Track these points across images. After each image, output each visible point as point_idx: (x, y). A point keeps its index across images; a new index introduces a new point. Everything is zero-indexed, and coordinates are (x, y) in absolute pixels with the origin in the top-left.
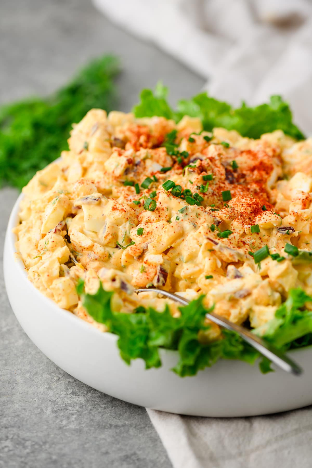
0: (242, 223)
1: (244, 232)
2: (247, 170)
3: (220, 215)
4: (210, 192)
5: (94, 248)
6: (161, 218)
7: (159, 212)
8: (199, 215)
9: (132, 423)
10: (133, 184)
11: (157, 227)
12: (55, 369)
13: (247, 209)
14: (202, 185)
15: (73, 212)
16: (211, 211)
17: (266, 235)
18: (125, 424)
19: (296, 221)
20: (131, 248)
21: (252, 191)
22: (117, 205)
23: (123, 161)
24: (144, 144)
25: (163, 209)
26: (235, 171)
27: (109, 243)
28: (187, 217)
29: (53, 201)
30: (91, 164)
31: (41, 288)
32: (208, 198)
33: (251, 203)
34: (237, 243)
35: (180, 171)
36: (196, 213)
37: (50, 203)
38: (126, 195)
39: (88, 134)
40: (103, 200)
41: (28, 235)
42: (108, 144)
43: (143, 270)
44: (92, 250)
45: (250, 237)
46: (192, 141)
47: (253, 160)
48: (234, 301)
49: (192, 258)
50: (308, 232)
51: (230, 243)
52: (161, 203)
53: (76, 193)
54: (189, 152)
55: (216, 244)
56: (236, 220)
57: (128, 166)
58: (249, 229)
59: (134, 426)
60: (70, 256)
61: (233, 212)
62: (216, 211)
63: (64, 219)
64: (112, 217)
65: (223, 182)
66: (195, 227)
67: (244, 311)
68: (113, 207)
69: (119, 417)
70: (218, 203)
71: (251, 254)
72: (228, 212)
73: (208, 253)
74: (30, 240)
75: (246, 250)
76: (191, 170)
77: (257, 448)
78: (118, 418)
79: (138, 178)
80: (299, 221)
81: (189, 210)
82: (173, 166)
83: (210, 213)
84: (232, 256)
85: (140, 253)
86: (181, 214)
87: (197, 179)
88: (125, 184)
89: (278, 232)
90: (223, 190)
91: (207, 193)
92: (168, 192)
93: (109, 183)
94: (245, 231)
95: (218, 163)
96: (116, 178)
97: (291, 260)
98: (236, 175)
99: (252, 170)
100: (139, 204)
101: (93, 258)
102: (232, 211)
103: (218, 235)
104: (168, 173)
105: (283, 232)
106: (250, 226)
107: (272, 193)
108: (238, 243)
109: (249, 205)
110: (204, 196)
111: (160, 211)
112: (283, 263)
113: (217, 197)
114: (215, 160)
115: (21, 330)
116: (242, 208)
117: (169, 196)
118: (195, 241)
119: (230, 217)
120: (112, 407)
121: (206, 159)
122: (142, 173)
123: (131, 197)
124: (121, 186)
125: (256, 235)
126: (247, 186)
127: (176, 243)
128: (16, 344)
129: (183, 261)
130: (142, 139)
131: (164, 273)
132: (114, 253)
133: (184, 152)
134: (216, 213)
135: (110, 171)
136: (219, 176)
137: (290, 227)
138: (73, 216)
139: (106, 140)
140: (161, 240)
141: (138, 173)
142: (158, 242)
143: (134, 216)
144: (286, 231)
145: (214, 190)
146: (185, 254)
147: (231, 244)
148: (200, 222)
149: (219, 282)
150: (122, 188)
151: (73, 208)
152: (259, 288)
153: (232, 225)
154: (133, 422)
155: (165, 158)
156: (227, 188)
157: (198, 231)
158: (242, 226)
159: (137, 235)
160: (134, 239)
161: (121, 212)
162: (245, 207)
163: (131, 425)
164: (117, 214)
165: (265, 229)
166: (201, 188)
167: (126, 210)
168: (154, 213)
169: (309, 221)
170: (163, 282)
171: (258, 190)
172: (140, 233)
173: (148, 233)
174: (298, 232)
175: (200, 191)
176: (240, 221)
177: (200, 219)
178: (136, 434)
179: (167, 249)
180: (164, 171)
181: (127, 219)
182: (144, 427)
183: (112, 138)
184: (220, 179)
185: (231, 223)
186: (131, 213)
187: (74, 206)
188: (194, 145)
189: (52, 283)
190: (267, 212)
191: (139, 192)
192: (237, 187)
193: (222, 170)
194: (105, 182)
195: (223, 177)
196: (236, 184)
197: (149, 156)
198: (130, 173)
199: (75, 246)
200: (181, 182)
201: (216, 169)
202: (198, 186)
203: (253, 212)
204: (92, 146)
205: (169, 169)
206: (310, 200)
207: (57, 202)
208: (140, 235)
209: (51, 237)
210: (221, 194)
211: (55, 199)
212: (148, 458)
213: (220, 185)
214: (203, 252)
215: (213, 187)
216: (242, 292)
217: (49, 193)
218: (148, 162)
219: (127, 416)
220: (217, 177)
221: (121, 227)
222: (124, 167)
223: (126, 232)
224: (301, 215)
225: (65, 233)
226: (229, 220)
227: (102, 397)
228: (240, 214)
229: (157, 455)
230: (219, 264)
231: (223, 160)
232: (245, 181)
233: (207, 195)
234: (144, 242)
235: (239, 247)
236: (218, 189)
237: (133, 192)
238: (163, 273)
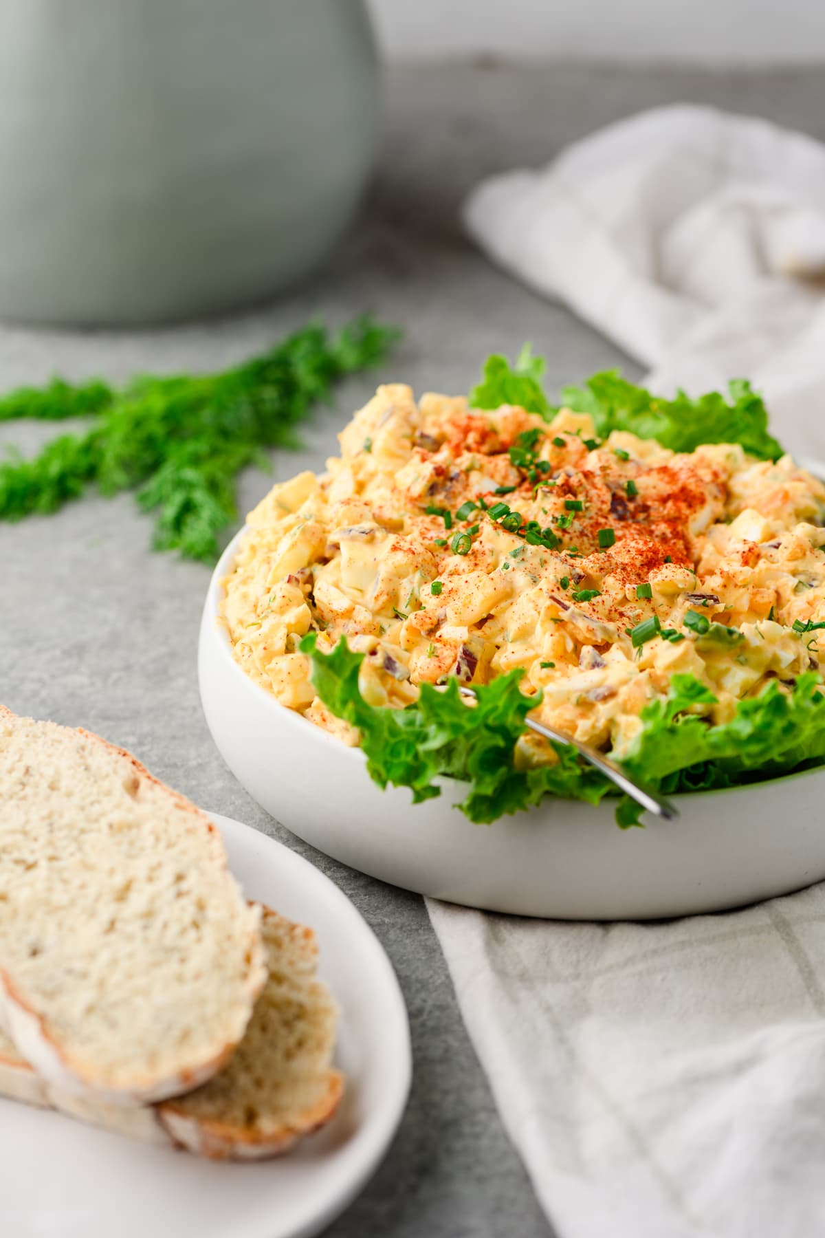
0: (623, 580)
1: (625, 597)
2: (654, 500)
3: (584, 564)
4: (577, 530)
5: (355, 613)
6: (479, 568)
7: (476, 557)
8: (545, 562)
9: (396, 922)
10: (443, 512)
11: (467, 582)
12: (274, 830)
13: (636, 558)
14: (562, 516)
15: (327, 555)
16: (568, 558)
17: (665, 603)
18: (384, 922)
19: (725, 586)
20: (416, 615)
21: (657, 536)
22: (402, 543)
23: (428, 469)
24: (474, 446)
25: (484, 553)
26: (632, 498)
27: (383, 608)
28: (523, 565)
29: (292, 532)
30: (372, 475)
31: (253, 671)
32: (571, 539)
33: (645, 548)
34: (607, 612)
35: (530, 494)
36: (541, 560)
37: (288, 535)
38: (424, 530)
39: (373, 426)
40: (379, 534)
41: (243, 589)
42: (408, 444)
43: (433, 653)
44: (350, 618)
45: (634, 605)
46: (560, 444)
47: (669, 483)
48: (585, 705)
49: (525, 634)
50: (746, 608)
51: (594, 610)
52: (483, 542)
53: (335, 521)
54: (553, 463)
55: (566, 608)
56: (613, 574)
57: (436, 478)
58: (633, 592)
59: (399, 926)
60: (311, 625)
61: (608, 561)
62: (577, 558)
63: (310, 564)
64: (390, 562)
65: (605, 515)
66: (535, 582)
67: (601, 723)
68: (394, 545)
69: (374, 911)
70: (589, 549)
71: (628, 633)
72: (598, 560)
73: (551, 625)
74: (245, 596)
75: (622, 626)
76: (547, 490)
77: (610, 968)
78: (372, 912)
79: (453, 503)
80: (731, 587)
81: (528, 554)
82: (520, 485)
83: (566, 560)
84: (591, 631)
85: (432, 624)
86: (513, 559)
87: (555, 504)
88: (428, 511)
89: (688, 600)
90: (603, 527)
91: (570, 531)
92: (497, 523)
93: (398, 509)
94: (625, 595)
95: (598, 481)
96: (413, 500)
97: (695, 640)
98: (631, 506)
99: (664, 500)
100: (445, 546)
101: (351, 630)
102: (606, 559)
103: (574, 597)
104: (508, 497)
105: (697, 601)
106: (635, 586)
107: (697, 542)
108: (610, 614)
109: (641, 553)
110: (563, 535)
111: (478, 556)
112: (679, 645)
113: (589, 540)
114: (594, 477)
115: (223, 765)
116: (627, 557)
117: (495, 529)
118: (531, 605)
119: (602, 569)
120: (366, 895)
121: (577, 474)
122: (460, 493)
123: (433, 534)
124: (420, 515)
125: (645, 602)
126: (650, 526)
127: (499, 607)
128: (209, 788)
129: (508, 640)
130: (472, 438)
131: (470, 659)
132: (390, 626)
133: (544, 463)
134: (577, 562)
135: (403, 487)
136: (599, 505)
137: (712, 596)
138: (325, 561)
139: (404, 436)
140: (470, 602)
141: (454, 493)
142: (465, 606)
143: (430, 564)
144: (702, 601)
145: (585, 527)
146: (513, 628)
147: (596, 613)
148: (544, 573)
149: (565, 675)
150: (421, 518)
151: (327, 547)
152: (631, 684)
153: (604, 583)
154: (399, 920)
155: (507, 471)
156: (611, 526)
157: (539, 587)
158: (620, 586)
159: (431, 595)
160: (426, 602)
161: (406, 554)
162: (632, 556)
163: (393, 925)
164: (400, 558)
165: (664, 594)
166: (559, 521)
167: (415, 551)
168: (467, 558)
169: (748, 589)
170: (466, 673)
171: (669, 535)
172: (437, 591)
173: (450, 592)
174: (724, 604)
175: (557, 525)
176: (619, 577)
177: (546, 569)
178: (399, 939)
179: (480, 619)
180: (502, 492)
181: (417, 567)
182: (417, 930)
183: (417, 434)
184: (600, 510)
185: (603, 581)
186: (426, 557)
187: (328, 543)
188: (564, 451)
189: (270, 661)
190: (670, 564)
191: (450, 526)
192: (630, 526)
193: (604, 495)
194: (393, 507)
195: (606, 507)
196: (630, 521)
197: (477, 466)
198: (439, 493)
199: (323, 611)
200: (526, 512)
201: (593, 492)
202: (554, 517)
203: (646, 564)
204: (377, 446)
205: (511, 490)
206: (756, 554)
207: (298, 532)
208: (435, 595)
209: (281, 588)
210: (597, 535)
211: (297, 527)
212: (414, 977)
213: (597, 520)
214: (543, 622)
215: (584, 522)
216: (603, 691)
217: (290, 519)
218: (475, 477)
219: (389, 910)
220: (594, 505)
221: (405, 582)
222: (428, 481)
223: (413, 591)
224: (734, 577)
225: (308, 587)
226: (598, 574)
227: (350, 880)
228: (620, 566)
229: (431, 972)
230: (570, 646)
231: (611, 479)
232: (647, 518)
233: (569, 533)
234: (442, 607)
235: (610, 620)
236: (592, 526)
237: (440, 525)
238: (468, 658)
